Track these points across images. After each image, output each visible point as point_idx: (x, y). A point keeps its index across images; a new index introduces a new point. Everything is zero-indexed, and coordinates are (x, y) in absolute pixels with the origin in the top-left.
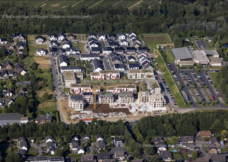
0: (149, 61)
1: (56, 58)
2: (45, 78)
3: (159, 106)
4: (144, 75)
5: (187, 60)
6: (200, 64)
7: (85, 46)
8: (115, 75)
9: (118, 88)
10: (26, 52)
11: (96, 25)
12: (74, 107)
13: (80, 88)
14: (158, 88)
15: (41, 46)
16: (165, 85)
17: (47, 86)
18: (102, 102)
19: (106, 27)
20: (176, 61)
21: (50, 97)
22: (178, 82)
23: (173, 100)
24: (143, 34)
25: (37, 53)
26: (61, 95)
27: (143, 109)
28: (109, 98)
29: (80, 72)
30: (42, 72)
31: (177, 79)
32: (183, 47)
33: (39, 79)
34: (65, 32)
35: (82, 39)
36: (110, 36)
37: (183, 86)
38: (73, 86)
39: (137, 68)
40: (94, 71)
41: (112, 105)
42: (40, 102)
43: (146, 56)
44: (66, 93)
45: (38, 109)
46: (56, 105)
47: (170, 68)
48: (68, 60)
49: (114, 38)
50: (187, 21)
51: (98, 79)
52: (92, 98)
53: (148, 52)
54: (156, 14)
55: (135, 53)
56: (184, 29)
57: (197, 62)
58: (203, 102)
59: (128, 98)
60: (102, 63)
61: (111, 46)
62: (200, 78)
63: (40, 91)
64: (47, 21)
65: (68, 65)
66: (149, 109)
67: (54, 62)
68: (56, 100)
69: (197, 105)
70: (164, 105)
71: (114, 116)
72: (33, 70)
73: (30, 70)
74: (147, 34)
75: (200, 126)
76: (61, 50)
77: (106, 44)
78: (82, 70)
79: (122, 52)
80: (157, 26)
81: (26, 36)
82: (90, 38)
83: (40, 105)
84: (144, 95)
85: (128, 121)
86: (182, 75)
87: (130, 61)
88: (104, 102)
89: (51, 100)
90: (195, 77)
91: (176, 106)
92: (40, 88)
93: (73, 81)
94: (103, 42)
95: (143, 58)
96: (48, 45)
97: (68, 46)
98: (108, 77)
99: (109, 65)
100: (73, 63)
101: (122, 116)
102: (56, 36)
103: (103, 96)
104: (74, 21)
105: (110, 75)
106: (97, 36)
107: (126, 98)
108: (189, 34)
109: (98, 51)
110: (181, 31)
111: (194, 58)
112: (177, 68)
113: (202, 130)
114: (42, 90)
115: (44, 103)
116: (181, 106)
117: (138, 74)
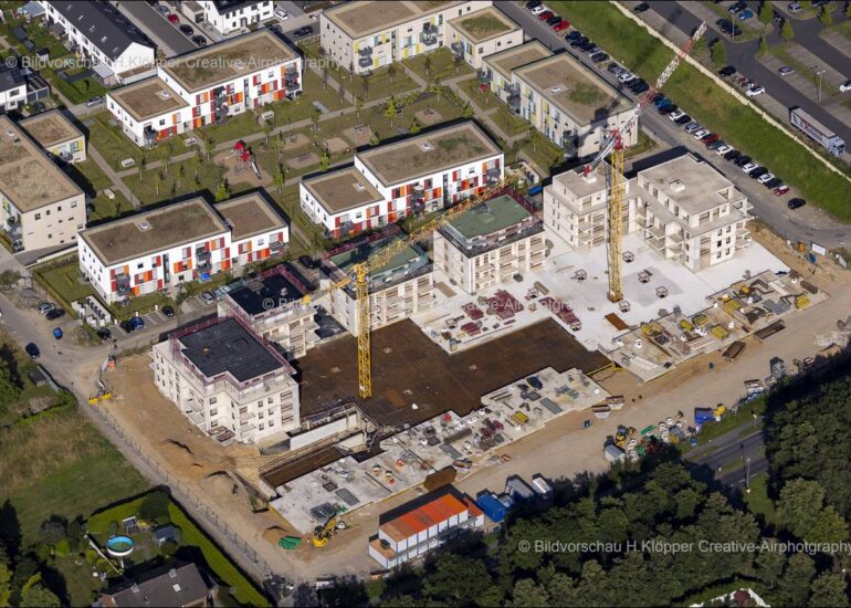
3: (728, 252)
4: (436, 23)
8: (272, 74)
13: (160, 254)
14: (620, 115)
18: (368, 321)
22: (659, 17)
26: (59, 335)
28: (409, 287)
46: (98, 434)
59: (515, 250)
66: (676, 288)
71: (539, 422)
78: (28, 86)
84: (599, 197)
85: (654, 439)
88: (379, 319)
89: (35, 405)
91: (813, 218)
93: (66, 204)
98: (236, 99)
101: (580, 407)
105: (246, 82)
107: (503, 252)
117: (402, 31)
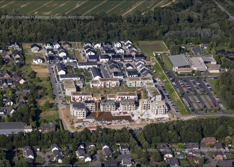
0: (147, 69)
1: (54, 67)
2: (44, 87)
3: (161, 114)
4: (143, 82)
5: (185, 67)
6: (198, 71)
7: (81, 54)
8: (114, 83)
9: (119, 95)
10: (22, 61)
11: (91, 33)
12: (77, 115)
13: (81, 96)
14: (158, 96)
15: (37, 55)
16: (165, 92)
17: (47, 94)
18: (104, 110)
19: (101, 35)
20: (173, 68)
21: (51, 106)
22: (178, 89)
23: (174, 107)
24: (138, 42)
25: (34, 61)
26: (62, 103)
27: (145, 117)
28: (111, 106)
29: (79, 80)
30: (41, 81)
31: (176, 86)
32: (179, 54)
33: (38, 88)
34: (60, 40)
35: (77, 47)
36: (105, 44)
37: (183, 93)
38: (74, 94)
39: (136, 76)
40: (92, 79)
41: (114, 113)
42: (41, 111)
43: (143, 63)
44: (67, 101)
45: (40, 118)
46: (58, 113)
47: (168, 75)
48: (65, 68)
49: (110, 46)
50: (182, 28)
51: (98, 87)
52: (94, 106)
53: (145, 59)
54: (149, 21)
55: (133, 60)
56: (179, 36)
57: (195, 69)
58: (204, 109)
59: (130, 106)
60: (100, 71)
61: (107, 53)
62: (199, 85)
63: (41, 99)
64: (41, 29)
65: (66, 74)
66: (151, 116)
67: (52, 70)
68: (57, 109)
69: (199, 112)
70: (166, 112)
71: (117, 124)
72: (31, 78)
73: (28, 79)
74: (142, 42)
75: (204, 133)
76: (58, 58)
77: (102, 51)
78: (81, 78)
79: (119, 59)
80: (152, 34)
81: (20, 45)
82: (85, 45)
83: (41, 114)
84: (146, 102)
85: (131, 129)
86: (180, 82)
87: (127, 68)
88: (106, 110)
89: (53, 109)
90: (194, 84)
91: (178, 113)
92: (41, 97)
93: (73, 89)
94: (99, 50)
95: (141, 65)
96: (44, 54)
97: (65, 54)
98: (107, 85)
99: (107, 73)
100: (71, 71)
101: (125, 124)
102: (51, 45)
103: (105, 103)
104: (68, 29)
105: (110, 83)
106: (93, 44)
107: (128, 106)
108: (184, 41)
109: (95, 59)
110: (176, 38)
111: (192, 65)
112: (176, 75)
113: (206, 137)
114: (42, 99)
115: (46, 112)
116: (183, 113)
117: (137, 82)
